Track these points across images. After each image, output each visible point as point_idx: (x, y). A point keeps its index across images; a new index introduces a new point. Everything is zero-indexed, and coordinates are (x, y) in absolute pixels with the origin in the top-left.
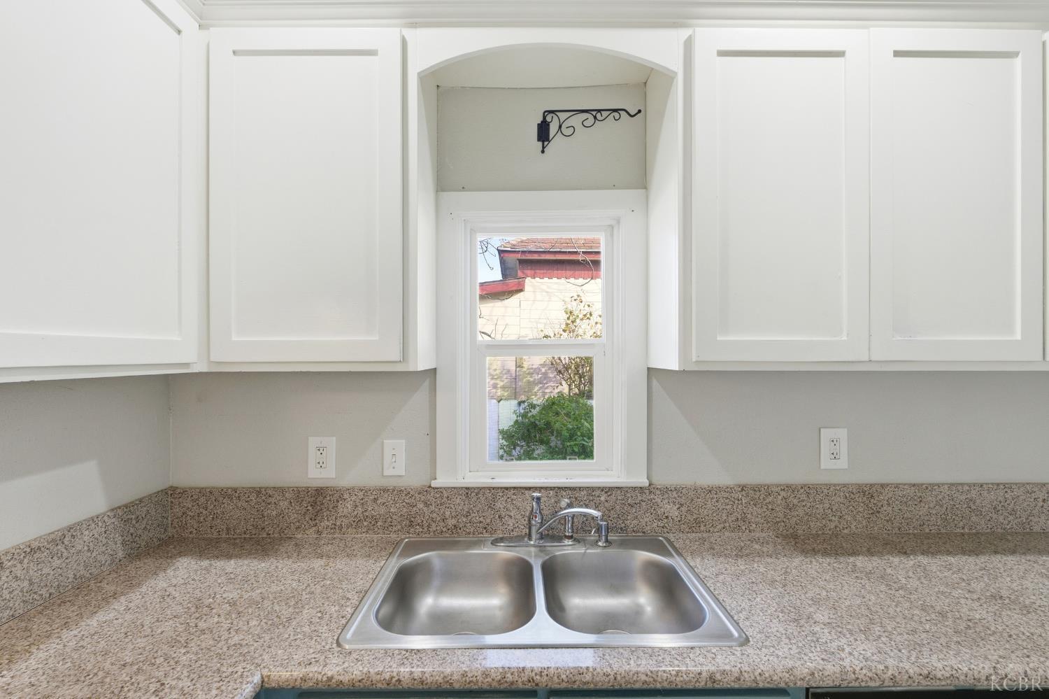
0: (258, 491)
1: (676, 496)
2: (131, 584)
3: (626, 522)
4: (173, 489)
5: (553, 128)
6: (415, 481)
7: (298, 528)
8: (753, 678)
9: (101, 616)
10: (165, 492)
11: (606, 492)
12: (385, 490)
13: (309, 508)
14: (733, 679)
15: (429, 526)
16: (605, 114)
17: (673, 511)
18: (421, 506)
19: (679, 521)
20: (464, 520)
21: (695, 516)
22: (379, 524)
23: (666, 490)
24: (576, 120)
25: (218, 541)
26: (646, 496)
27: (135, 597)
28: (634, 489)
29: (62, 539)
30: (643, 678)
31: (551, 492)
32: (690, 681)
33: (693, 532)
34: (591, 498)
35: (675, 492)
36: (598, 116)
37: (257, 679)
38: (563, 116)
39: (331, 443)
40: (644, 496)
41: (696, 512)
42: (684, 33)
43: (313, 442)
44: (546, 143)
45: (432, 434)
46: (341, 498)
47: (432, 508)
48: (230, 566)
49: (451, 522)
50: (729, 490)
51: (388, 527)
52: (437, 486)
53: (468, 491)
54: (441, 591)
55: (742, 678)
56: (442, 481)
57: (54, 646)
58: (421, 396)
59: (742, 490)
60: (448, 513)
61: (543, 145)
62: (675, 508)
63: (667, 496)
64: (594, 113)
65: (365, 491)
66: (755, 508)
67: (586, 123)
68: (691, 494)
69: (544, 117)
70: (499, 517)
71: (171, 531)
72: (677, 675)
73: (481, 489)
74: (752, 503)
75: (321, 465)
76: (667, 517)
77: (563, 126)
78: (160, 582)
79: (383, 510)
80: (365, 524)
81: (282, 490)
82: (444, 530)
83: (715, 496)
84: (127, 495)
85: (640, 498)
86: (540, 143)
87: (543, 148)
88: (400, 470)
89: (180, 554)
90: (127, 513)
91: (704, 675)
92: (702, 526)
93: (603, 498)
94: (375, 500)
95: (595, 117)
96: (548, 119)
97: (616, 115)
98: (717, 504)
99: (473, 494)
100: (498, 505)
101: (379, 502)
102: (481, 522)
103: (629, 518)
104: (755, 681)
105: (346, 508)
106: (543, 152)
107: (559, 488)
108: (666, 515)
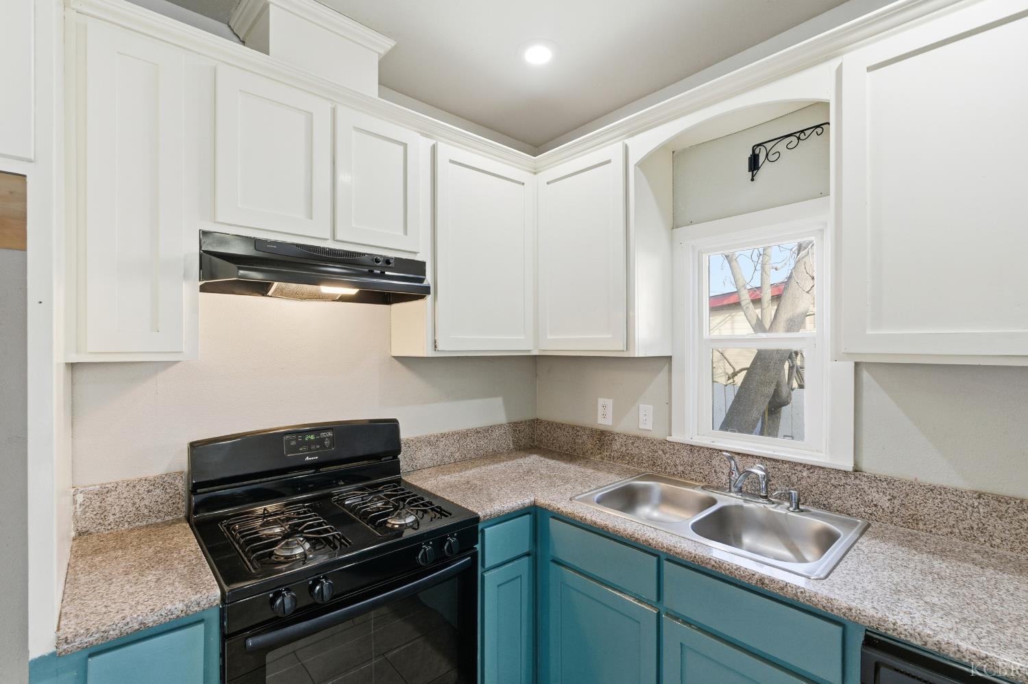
0: (573, 428)
1: (887, 487)
2: (511, 459)
3: (829, 500)
4: (537, 420)
5: (762, 158)
6: (658, 434)
7: (592, 453)
8: (794, 592)
9: (496, 466)
10: (533, 421)
11: (808, 469)
12: (638, 438)
13: (598, 442)
14: (778, 587)
15: (666, 468)
16: (808, 132)
17: (884, 502)
18: (661, 453)
19: (891, 513)
20: (689, 468)
21: (911, 512)
22: (635, 460)
23: (875, 479)
24: (781, 146)
25: (554, 452)
26: (851, 480)
27: (510, 463)
28: (838, 471)
29: (488, 430)
30: (713, 563)
31: (757, 460)
32: (745, 577)
33: (908, 527)
34: (794, 472)
35: (885, 483)
36: (802, 136)
37: (532, 499)
38: (769, 146)
39: (609, 402)
40: (849, 480)
41: (913, 507)
42: (833, 64)
43: (601, 401)
44: (755, 172)
45: (669, 403)
46: (613, 439)
47: (668, 455)
48: (552, 462)
49: (680, 468)
50: (960, 494)
51: (640, 463)
52: (670, 440)
53: (692, 448)
54: (656, 507)
55: (785, 590)
56: (675, 437)
57: (478, 470)
58: (663, 375)
59: (979, 497)
60: (678, 462)
61: (753, 174)
62: (886, 498)
63: (875, 485)
64: (798, 135)
65: (628, 437)
66: (999, 521)
67: (789, 147)
68: (906, 488)
69: (753, 151)
70: (715, 471)
71: (536, 443)
72: (736, 570)
73: (701, 447)
74: (994, 514)
75: (604, 415)
76: (876, 506)
77: (770, 154)
78: (520, 461)
79: (637, 451)
80: (627, 458)
81: (584, 428)
82: (676, 473)
83: (939, 497)
84: (516, 418)
85: (844, 481)
86: (751, 173)
87: (753, 176)
88: (649, 426)
89: (534, 453)
90: (515, 426)
91: (757, 576)
92: (920, 523)
93: (805, 474)
94: (633, 443)
95: (799, 138)
96: (757, 152)
97: (819, 130)
98: (940, 505)
99: (696, 451)
100: (714, 462)
101: (635, 445)
102: (701, 473)
103: (832, 497)
104: (796, 595)
105: (616, 445)
106: (752, 180)
107: (764, 458)
108: (875, 503)
